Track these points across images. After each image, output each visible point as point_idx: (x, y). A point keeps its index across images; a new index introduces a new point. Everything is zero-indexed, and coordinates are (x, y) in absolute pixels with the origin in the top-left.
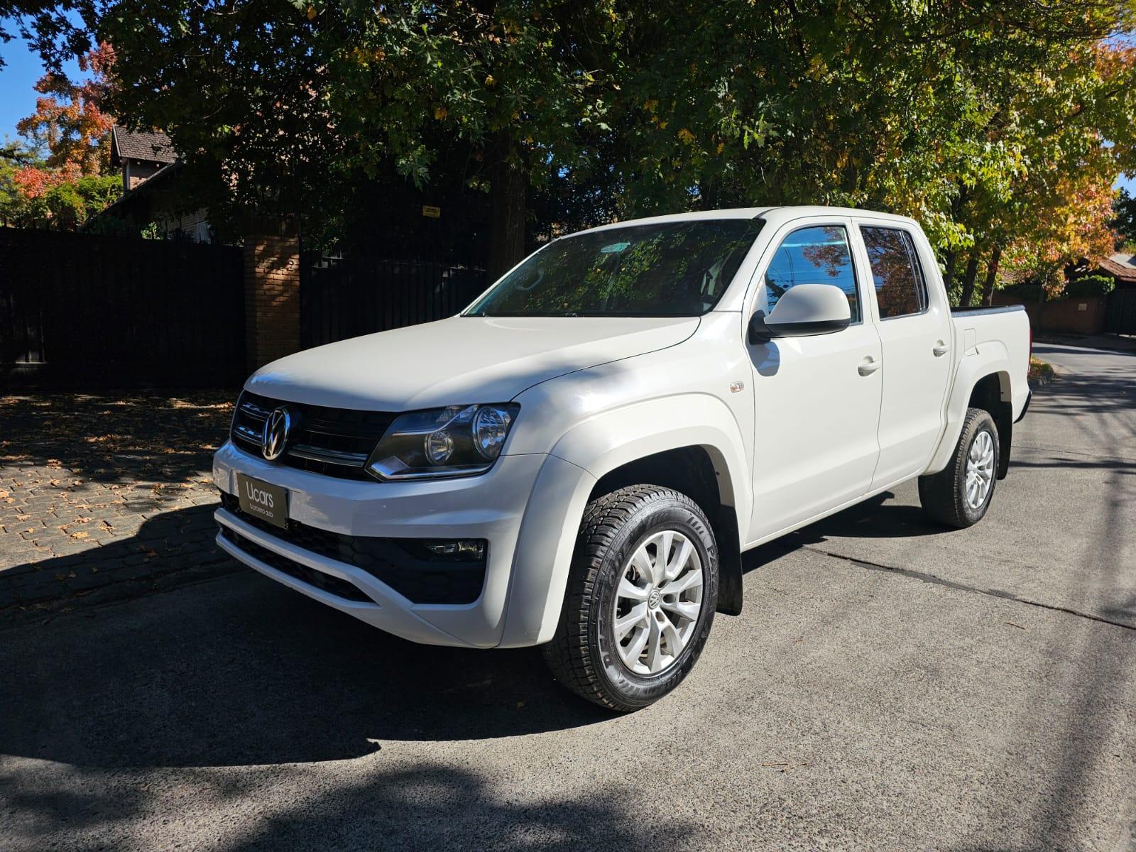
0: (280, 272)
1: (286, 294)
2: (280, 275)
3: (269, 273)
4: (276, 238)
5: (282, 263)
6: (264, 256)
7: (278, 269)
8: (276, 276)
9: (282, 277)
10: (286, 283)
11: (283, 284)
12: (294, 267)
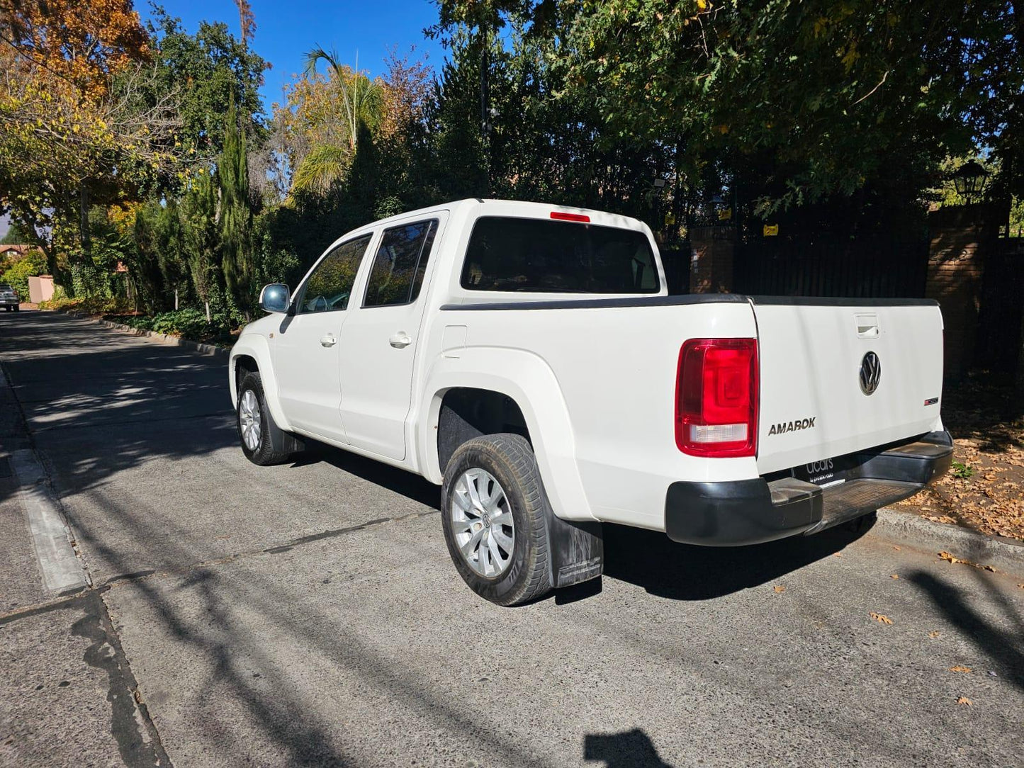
0: (952, 263)
1: (955, 285)
2: (952, 265)
3: (941, 264)
4: (953, 229)
5: (955, 254)
6: (940, 247)
7: (951, 260)
8: (947, 267)
9: (953, 267)
10: (958, 273)
11: (954, 275)
12: (967, 256)
